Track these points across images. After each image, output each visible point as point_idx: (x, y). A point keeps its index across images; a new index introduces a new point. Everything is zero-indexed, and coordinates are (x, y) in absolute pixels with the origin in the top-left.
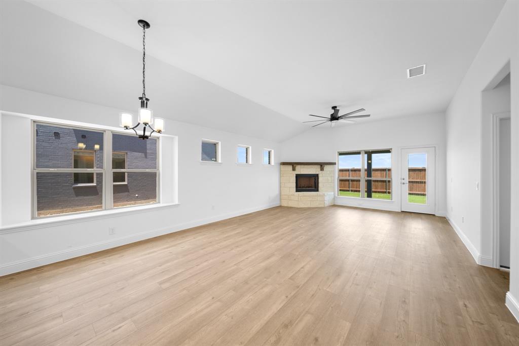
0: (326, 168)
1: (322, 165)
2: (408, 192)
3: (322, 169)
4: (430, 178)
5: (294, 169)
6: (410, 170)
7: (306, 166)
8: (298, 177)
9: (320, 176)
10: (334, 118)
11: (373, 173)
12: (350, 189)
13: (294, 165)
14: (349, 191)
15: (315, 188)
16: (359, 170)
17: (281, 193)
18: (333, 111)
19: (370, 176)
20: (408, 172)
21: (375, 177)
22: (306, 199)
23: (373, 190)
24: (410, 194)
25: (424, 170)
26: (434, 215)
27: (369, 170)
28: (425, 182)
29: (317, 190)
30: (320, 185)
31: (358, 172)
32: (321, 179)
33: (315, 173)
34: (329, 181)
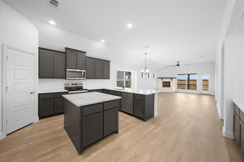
0: (173, 79)
1: (172, 79)
2: (202, 89)
3: (172, 80)
4: (210, 83)
5: (162, 80)
6: (203, 80)
7: (166, 79)
8: (163, 82)
9: (171, 82)
10: (178, 65)
11: (190, 81)
12: (180, 88)
13: (162, 78)
14: (179, 88)
15: (169, 86)
16: (185, 80)
17: (157, 88)
18: (177, 63)
19: (189, 82)
20: (202, 81)
21: (191, 83)
22: (166, 89)
23: (190, 88)
24: (203, 90)
25: (208, 80)
26: (211, 95)
27: (189, 80)
28: (208, 85)
29: (170, 87)
30: (171, 85)
31: (184, 81)
32: (171, 83)
33: (169, 81)
34: (174, 84)
